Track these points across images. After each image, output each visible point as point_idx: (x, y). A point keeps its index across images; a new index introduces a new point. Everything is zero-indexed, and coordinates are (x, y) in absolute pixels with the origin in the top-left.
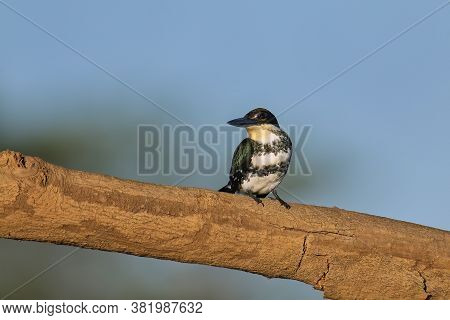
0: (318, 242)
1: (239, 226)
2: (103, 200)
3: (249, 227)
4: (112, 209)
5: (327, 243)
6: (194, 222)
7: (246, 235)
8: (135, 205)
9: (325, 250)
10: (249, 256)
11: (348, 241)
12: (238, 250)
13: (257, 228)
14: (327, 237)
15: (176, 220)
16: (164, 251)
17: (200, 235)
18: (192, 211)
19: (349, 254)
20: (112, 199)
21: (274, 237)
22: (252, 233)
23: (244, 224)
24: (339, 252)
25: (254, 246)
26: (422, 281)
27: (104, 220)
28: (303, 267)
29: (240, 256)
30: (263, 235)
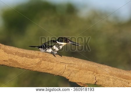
0: (69, 66)
1: (49, 62)
2: (14, 54)
3: (51, 62)
4: (16, 56)
5: (71, 67)
6: (37, 60)
7: (51, 64)
8: (23, 55)
9: (70, 69)
10: (51, 70)
11: (77, 66)
12: (48, 68)
13: (53, 62)
14: (72, 65)
15: (33, 60)
16: (29, 68)
17: (39, 64)
18: (37, 57)
19: (76, 70)
20: (17, 53)
21: (58, 65)
22: (52, 63)
23: (50, 61)
24: (74, 69)
25: (52, 67)
26: (95, 77)
27: (14, 59)
28: (64, 73)
29: (48, 70)
30: (55, 64)
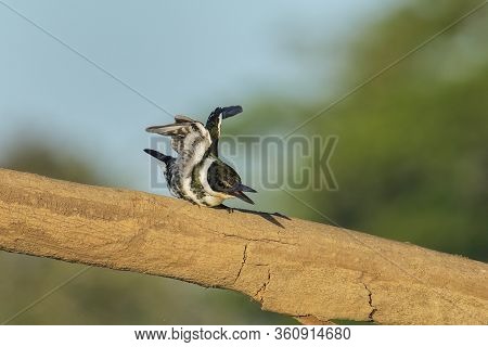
0: (260, 250)
1: (176, 232)
2: (34, 201)
3: (186, 233)
4: (43, 211)
5: (269, 251)
6: (129, 227)
7: (184, 241)
8: (68, 208)
9: (266, 259)
10: (187, 264)
11: (291, 249)
12: (175, 258)
13: (195, 235)
14: (271, 246)
15: (110, 224)
16: (96, 257)
17: (137, 240)
18: (127, 215)
19: (291, 264)
20: (42, 200)
21: (214, 245)
22: (189, 239)
23: (181, 229)
24: (281, 261)
25: (192, 253)
26: (367, 293)
27: (33, 223)
28: (242, 277)
29: (176, 264)
30: (202, 242)
